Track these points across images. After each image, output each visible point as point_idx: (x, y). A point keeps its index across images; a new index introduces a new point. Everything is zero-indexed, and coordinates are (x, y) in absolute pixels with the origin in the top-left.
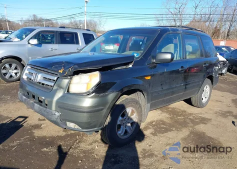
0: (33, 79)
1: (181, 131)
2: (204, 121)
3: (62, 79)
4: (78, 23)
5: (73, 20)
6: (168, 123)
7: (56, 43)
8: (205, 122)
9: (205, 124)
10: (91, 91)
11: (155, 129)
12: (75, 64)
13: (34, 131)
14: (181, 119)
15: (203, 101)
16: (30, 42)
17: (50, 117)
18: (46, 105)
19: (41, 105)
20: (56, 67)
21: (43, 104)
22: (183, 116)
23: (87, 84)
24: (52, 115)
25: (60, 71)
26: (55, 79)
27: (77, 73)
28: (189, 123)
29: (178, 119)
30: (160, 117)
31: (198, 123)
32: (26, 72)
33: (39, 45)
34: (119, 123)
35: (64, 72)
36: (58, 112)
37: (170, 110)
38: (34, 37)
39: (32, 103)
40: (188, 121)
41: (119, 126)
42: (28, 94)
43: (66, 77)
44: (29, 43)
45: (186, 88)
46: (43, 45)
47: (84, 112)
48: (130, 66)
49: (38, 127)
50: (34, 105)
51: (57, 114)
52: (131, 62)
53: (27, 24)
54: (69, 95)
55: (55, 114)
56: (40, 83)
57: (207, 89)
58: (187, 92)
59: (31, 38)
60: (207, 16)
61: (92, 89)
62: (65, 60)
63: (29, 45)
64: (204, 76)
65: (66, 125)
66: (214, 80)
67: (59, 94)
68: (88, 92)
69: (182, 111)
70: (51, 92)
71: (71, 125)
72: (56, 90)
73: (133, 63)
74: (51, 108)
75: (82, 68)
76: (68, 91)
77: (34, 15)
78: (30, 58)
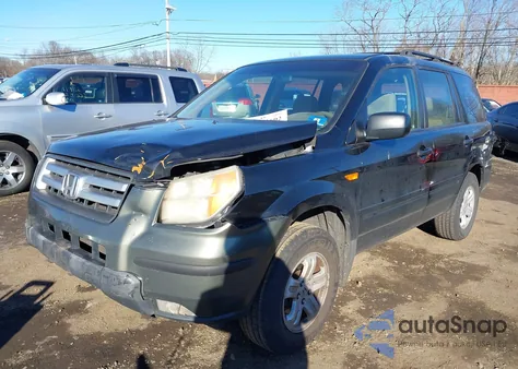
0: (63, 189)
1: (427, 300)
2: (473, 272)
3: (143, 188)
4: (151, 57)
5: (139, 52)
6: (391, 283)
7: (110, 102)
8: (477, 275)
9: (477, 279)
10: (220, 217)
11: (364, 300)
12: (174, 149)
13: (68, 321)
14: (419, 270)
15: (461, 224)
16: (49, 99)
17: (113, 288)
18: (103, 256)
19: (88, 258)
20: (124, 160)
21: (92, 255)
22: (423, 263)
23: (210, 199)
24: (120, 283)
25: (134, 169)
26: (124, 188)
27: (179, 172)
28: (439, 280)
29: (413, 271)
30: (370, 268)
31: (461, 280)
32: (45, 171)
33: (70, 105)
34: (288, 294)
35: (146, 170)
36: (135, 275)
37: (389, 248)
38: (57, 88)
39: (63, 252)
40: (436, 274)
41: (289, 301)
42: (52, 228)
43: (151, 183)
44: (45, 103)
45: (429, 197)
46: (78, 106)
47: (204, 274)
48: (309, 149)
49: (77, 308)
50: (69, 258)
51: (133, 281)
52: (311, 139)
53: (38, 61)
54: (162, 232)
55: (126, 282)
56: (82, 200)
57: (469, 195)
58: (432, 205)
59: (51, 91)
60: (432, 36)
61: (222, 212)
62: (148, 141)
63: (46, 107)
64: (465, 166)
65: (156, 307)
66: (484, 173)
67: (137, 229)
68: (212, 220)
69: (417, 251)
70: (113, 222)
71: (169, 308)
72: (128, 219)
73: (314, 141)
74: (115, 266)
75: (192, 158)
76: (159, 220)
77: (53, 43)
78: (49, 137)
